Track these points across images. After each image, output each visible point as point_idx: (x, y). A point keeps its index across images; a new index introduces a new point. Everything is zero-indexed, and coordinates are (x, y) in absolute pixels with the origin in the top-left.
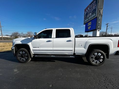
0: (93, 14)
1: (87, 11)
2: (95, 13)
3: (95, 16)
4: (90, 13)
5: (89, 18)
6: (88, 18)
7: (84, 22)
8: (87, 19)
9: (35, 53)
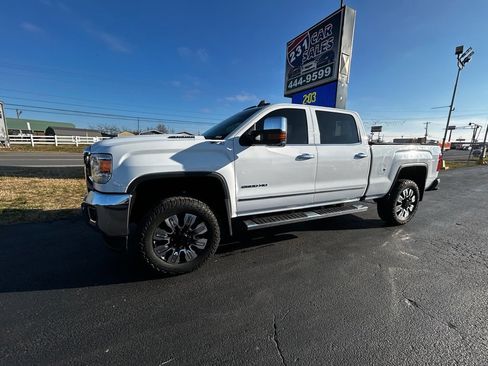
0: (324, 69)
1: (300, 51)
2: (332, 66)
3: (331, 75)
4: (312, 60)
5: (309, 78)
6: (304, 78)
7: (288, 89)
8: (298, 79)
9: (241, 213)
